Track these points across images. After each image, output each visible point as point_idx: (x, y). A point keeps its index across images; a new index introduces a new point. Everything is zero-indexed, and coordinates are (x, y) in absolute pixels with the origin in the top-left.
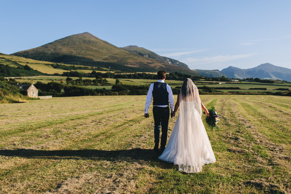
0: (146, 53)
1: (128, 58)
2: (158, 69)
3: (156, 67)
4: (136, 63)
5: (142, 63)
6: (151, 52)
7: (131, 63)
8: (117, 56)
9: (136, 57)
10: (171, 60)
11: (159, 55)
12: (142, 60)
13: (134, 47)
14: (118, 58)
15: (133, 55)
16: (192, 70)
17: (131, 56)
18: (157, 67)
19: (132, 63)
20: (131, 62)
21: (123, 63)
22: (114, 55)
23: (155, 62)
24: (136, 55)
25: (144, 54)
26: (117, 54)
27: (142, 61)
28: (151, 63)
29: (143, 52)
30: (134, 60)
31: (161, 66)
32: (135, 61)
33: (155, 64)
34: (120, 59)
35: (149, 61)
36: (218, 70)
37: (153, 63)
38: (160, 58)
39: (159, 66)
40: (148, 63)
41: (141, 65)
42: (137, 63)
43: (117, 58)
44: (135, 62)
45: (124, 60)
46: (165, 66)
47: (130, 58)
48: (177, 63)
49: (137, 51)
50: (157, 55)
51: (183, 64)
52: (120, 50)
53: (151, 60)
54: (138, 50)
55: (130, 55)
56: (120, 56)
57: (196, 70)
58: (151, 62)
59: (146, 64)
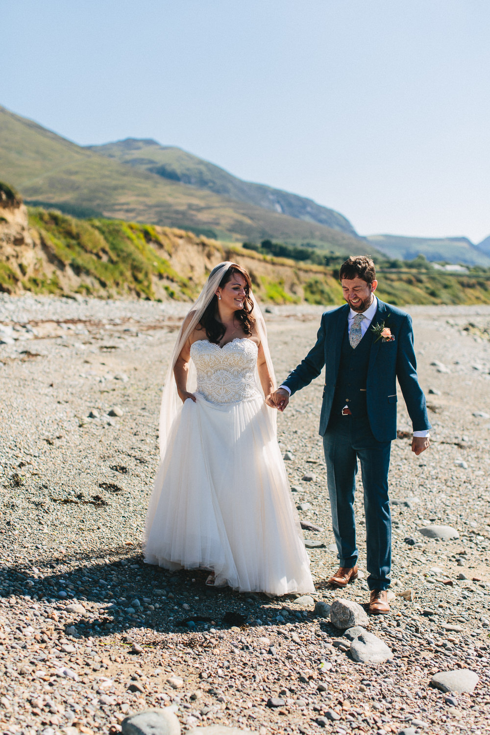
1: (115, 188)
3: (218, 224)
4: (146, 205)
5: (170, 205)
7: (125, 207)
8: (73, 178)
9: (146, 185)
10: (283, 198)
11: (237, 179)
12: (170, 195)
13: (140, 144)
14: (78, 188)
15: (137, 174)
16: (364, 238)
17: (126, 180)
18: (223, 222)
19: (131, 207)
20: (127, 204)
21: (99, 205)
22: (65, 177)
23: (217, 205)
24: (147, 178)
26: (76, 173)
27: (170, 200)
28: (199, 209)
29: (177, 167)
30: (138, 195)
31: (237, 221)
32: (142, 199)
33: (214, 211)
34: (85, 191)
35: (195, 201)
36: (464, 239)
37: (209, 208)
38: (242, 191)
39: (232, 218)
40: (190, 206)
41: (165, 214)
42: (150, 207)
43: (74, 187)
44: (141, 203)
45: (101, 195)
46: (251, 218)
47: (123, 187)
48: (309, 209)
49: (151, 162)
50: (233, 177)
51: (330, 212)
52: (89, 156)
53: (202, 198)
55: (124, 174)
56: (88, 179)
57: (382, 238)
58: (202, 204)
59: (183, 213)
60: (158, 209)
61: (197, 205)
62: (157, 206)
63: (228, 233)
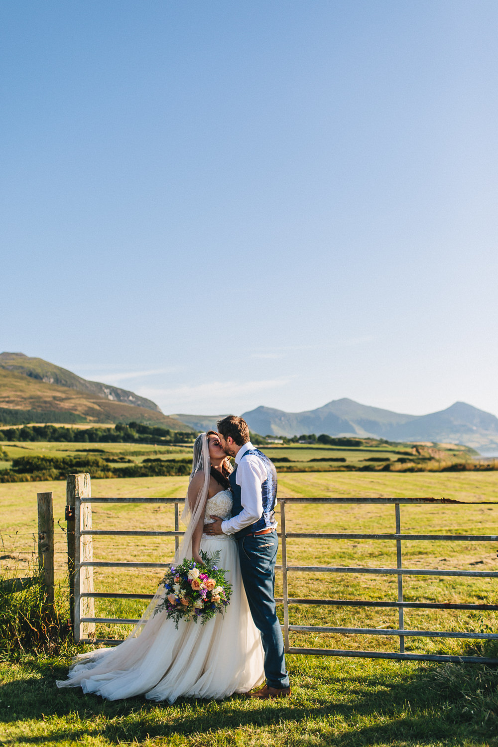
0: (47, 372)
2: (83, 414)
3: (76, 410)
4: (23, 398)
5: (40, 397)
6: (61, 369)
7: (7, 399)
9: (22, 384)
10: (114, 391)
11: (82, 379)
12: (39, 390)
13: (14, 356)
15: (14, 377)
16: (168, 416)
17: (7, 380)
18: (79, 408)
19: (12, 399)
20: (8, 397)
23: (74, 397)
24: (22, 379)
25: (44, 376)
27: (39, 393)
28: (62, 400)
29: (39, 371)
30: (16, 391)
31: (89, 408)
32: (19, 393)
33: (73, 401)
35: (58, 394)
37: (67, 399)
38: (87, 387)
39: (85, 405)
40: (55, 398)
41: (37, 404)
42: (25, 399)
44: (18, 396)
46: (99, 406)
47: (5, 385)
48: (131, 398)
49: (22, 368)
50: (79, 377)
51: (145, 400)
53: (64, 392)
54: (26, 365)
55: (5, 377)
57: (178, 417)
58: (63, 396)
59: (49, 402)
60: (31, 400)
61: (60, 397)
62: (31, 398)
63: (83, 416)
